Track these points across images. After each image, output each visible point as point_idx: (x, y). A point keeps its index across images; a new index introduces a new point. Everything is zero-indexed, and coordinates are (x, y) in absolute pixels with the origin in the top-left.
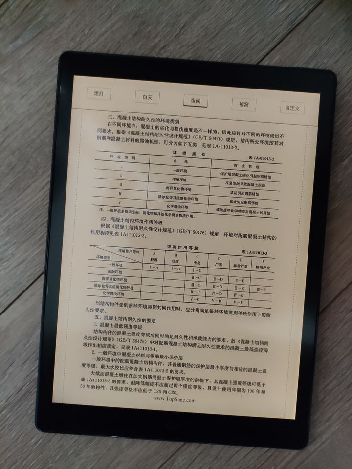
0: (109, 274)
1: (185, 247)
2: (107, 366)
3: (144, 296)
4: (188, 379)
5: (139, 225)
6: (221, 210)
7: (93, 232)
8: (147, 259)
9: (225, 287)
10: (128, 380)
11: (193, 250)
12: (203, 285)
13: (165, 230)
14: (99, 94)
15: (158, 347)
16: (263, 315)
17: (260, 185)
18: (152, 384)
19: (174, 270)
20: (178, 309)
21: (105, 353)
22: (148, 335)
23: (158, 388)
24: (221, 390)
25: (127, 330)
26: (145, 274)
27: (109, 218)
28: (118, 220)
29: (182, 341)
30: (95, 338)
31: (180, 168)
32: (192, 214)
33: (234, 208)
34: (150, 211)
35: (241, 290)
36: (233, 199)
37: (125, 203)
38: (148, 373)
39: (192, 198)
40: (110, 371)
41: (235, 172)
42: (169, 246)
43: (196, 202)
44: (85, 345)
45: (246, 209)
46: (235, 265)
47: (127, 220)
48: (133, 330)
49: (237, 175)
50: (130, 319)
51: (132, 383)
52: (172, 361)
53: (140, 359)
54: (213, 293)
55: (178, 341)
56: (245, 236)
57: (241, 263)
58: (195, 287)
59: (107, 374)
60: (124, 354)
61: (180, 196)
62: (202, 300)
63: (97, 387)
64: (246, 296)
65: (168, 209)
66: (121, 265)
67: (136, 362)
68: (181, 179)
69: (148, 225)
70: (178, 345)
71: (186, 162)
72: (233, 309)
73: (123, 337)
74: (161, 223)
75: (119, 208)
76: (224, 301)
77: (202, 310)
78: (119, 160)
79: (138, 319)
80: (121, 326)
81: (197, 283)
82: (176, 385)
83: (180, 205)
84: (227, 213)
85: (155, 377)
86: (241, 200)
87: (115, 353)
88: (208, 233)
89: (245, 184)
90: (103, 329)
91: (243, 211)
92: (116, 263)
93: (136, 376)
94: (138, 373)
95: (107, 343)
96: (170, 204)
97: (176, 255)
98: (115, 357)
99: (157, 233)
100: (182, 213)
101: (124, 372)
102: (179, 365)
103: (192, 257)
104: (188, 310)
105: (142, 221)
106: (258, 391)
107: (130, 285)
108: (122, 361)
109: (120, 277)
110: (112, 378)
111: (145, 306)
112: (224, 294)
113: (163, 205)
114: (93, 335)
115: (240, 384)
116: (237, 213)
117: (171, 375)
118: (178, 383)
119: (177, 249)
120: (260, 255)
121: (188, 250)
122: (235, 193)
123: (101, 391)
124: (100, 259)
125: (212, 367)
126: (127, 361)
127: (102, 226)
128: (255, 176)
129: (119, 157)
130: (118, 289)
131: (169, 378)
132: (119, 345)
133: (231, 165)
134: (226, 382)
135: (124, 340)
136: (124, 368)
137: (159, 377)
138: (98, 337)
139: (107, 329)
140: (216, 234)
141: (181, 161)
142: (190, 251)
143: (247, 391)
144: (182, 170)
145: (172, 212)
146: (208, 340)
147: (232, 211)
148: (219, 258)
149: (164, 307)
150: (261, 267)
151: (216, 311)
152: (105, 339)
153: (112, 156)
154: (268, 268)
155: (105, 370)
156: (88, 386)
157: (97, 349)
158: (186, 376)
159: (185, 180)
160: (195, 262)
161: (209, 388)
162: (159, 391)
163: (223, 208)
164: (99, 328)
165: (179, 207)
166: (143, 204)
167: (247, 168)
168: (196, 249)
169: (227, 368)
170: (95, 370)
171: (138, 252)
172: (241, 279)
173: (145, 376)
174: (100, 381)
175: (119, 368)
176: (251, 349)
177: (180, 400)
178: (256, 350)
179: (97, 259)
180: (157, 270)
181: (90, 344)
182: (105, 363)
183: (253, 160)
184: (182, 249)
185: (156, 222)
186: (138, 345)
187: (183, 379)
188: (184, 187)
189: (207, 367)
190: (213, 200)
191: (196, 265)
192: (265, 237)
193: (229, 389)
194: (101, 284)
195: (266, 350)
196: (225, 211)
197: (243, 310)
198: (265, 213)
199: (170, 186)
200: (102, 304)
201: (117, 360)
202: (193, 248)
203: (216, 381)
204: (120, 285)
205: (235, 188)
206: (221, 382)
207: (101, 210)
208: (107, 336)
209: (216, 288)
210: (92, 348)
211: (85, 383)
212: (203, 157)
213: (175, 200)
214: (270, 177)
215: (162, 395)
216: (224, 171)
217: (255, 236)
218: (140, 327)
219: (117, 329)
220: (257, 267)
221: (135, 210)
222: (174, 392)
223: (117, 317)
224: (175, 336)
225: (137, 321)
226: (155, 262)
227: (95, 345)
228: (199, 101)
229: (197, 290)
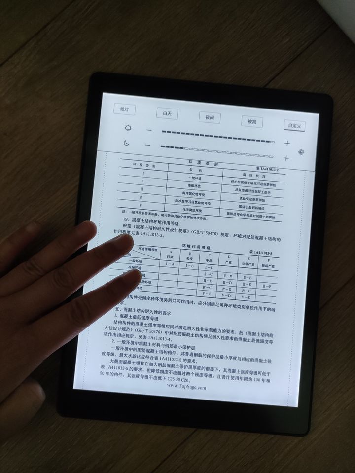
1: (199, 247)
2: (126, 355)
3: (160, 290)
4: (199, 368)
5: (157, 225)
6: (232, 214)
7: (116, 231)
8: (164, 257)
9: (234, 283)
10: (145, 368)
11: (206, 249)
12: (214, 281)
13: (180, 231)
14: (125, 110)
15: (172, 337)
16: (269, 309)
17: (266, 192)
18: (166, 372)
19: (188, 267)
20: (192, 302)
21: (123, 342)
22: (163, 326)
23: (172, 376)
24: (230, 378)
25: (144, 321)
26: (162, 270)
27: (130, 218)
28: (138, 220)
29: (195, 332)
30: (115, 329)
31: (195, 176)
32: (205, 216)
33: (243, 213)
34: (167, 213)
35: (248, 286)
36: (242, 204)
37: (145, 206)
38: (162, 362)
39: (206, 203)
40: (128, 359)
41: (244, 180)
42: (184, 245)
43: (209, 206)
44: (106, 334)
45: (253, 213)
46: (243, 264)
47: (147, 221)
48: (150, 321)
49: (245, 182)
50: (147, 311)
51: (148, 370)
52: (185, 351)
53: (155, 348)
54: (224, 289)
55: (191, 332)
56: (253, 237)
57: (248, 262)
58: (207, 282)
59: (125, 362)
60: (141, 343)
61: (195, 200)
62: (213, 295)
63: (116, 374)
64: (253, 291)
65: (184, 212)
66: (141, 262)
67: (152, 351)
68: (196, 186)
69: (166, 226)
70: (191, 336)
71: (200, 170)
72: (241, 303)
73: (140, 327)
74: (177, 224)
75: (140, 210)
76: (233, 296)
78: (141, 167)
79: (155, 311)
80: (139, 317)
81: (209, 279)
82: (188, 374)
83: (195, 208)
84: (237, 216)
85: (169, 366)
86: (249, 205)
87: (133, 343)
88: (220, 234)
89: (253, 191)
90: (123, 319)
91: (251, 215)
92: (136, 259)
93: (151, 364)
94: (154, 361)
95: (126, 333)
96: (186, 207)
97: (190, 253)
98: (133, 347)
99: (174, 233)
100: (196, 216)
101: (141, 360)
102: (192, 354)
103: (205, 256)
104: (200, 304)
105: (160, 222)
106: (263, 380)
107: (148, 280)
108: (139, 350)
110: (129, 366)
111: (162, 300)
112: (233, 290)
113: (179, 208)
114: (114, 325)
115: (247, 373)
116: (246, 217)
117: (184, 364)
118: (191, 371)
119: (191, 248)
120: (265, 255)
121: (201, 249)
122: (244, 199)
123: (119, 378)
125: (222, 357)
126: (144, 350)
127: (125, 225)
128: (261, 184)
129: (141, 165)
131: (182, 367)
132: (137, 335)
133: (240, 174)
134: (234, 371)
135: (141, 331)
136: (140, 357)
137: (173, 366)
138: (117, 327)
139: (126, 320)
140: (227, 235)
141: (196, 170)
142: (203, 250)
143: (253, 380)
144: (197, 178)
145: (187, 215)
146: (218, 331)
147: (241, 214)
148: (229, 257)
149: (178, 301)
150: (267, 266)
151: (226, 305)
152: (124, 329)
153: (135, 164)
154: (273, 267)
155: (123, 358)
156: (107, 373)
157: (117, 339)
158: (197, 365)
159: (199, 186)
160: (207, 260)
161: (219, 377)
162: (172, 379)
163: (233, 212)
164: (119, 319)
165: (194, 210)
166: (161, 207)
167: (254, 177)
168: (208, 248)
169: (235, 358)
170: (114, 358)
171: (156, 250)
172: (249, 276)
173: (160, 365)
174: (118, 368)
175: (136, 357)
176: (258, 341)
177: (192, 388)
178: (262, 341)
180: (173, 266)
181: (110, 334)
182: (124, 352)
183: (260, 170)
184: (196, 248)
185: (173, 223)
186: (154, 335)
187: (195, 367)
188: (198, 192)
189: (217, 357)
190: (224, 205)
191: (209, 263)
192: (270, 239)
193: (237, 378)
195: (271, 342)
196: (235, 214)
197: (250, 304)
198: (270, 217)
199: (186, 191)
201: (135, 349)
202: (206, 247)
203: (225, 371)
205: (244, 195)
206: (230, 370)
207: (124, 211)
208: (126, 326)
209: (226, 284)
210: (112, 337)
211: (105, 370)
212: (216, 167)
213: (190, 204)
214: (275, 186)
215: (175, 382)
216: (235, 179)
217: (261, 238)
218: (157, 319)
219: (136, 321)
220: (263, 266)
221: (154, 212)
222: (186, 380)
223: (136, 309)
224: (188, 327)
225: (153, 313)
226: (171, 260)
227: (114, 334)
228: (212, 118)
229: (208, 286)
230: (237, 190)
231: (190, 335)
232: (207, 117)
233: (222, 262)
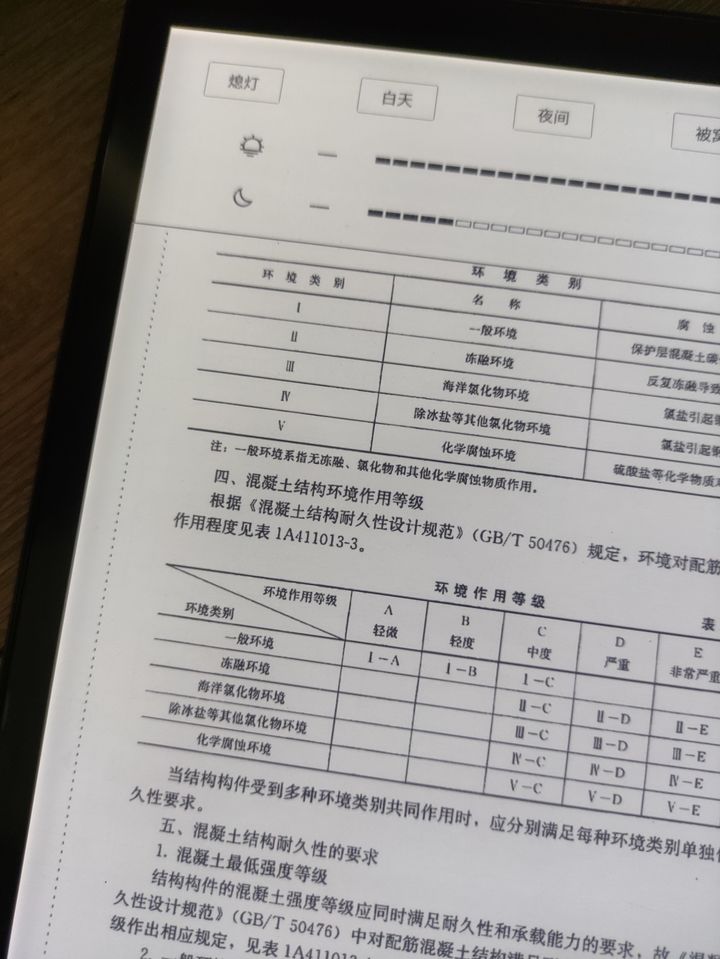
0: (224, 671)
1: (500, 595)
3: (342, 760)
5: (340, 504)
6: (632, 471)
7: (181, 518)
8: (362, 629)
9: (638, 746)
11: (527, 607)
12: (557, 737)
13: (430, 529)
14: (244, 84)
19: (454, 675)
20: (464, 818)
22: (347, 907)
25: (272, 884)
26: (352, 681)
27: (239, 476)
28: (270, 482)
29: (471, 941)
30: (156, 904)
31: (494, 323)
32: (528, 478)
33: (678, 469)
34: (382, 460)
35: (694, 763)
36: (675, 437)
37: (298, 429)
39: (532, 426)
41: (683, 346)
42: (441, 587)
43: (544, 438)
44: (118, 924)
46: (676, 672)
47: (302, 487)
48: (295, 884)
49: (688, 355)
50: (284, 844)
54: (594, 769)
55: (457, 939)
56: (714, 567)
57: (696, 665)
58: (528, 739)
61: (489, 414)
62: (551, 791)
64: (711, 785)
65: (446, 456)
66: (269, 643)
68: (496, 360)
69: (372, 509)
70: (455, 953)
72: (665, 832)
73: (253, 906)
74: (417, 502)
75: (277, 445)
76: (631, 801)
77: (551, 830)
78: (291, 286)
79: (315, 846)
80: (251, 866)
81: (537, 727)
83: (491, 445)
84: (652, 482)
86: (701, 440)
88: (584, 550)
89: (716, 388)
90: (187, 870)
91: (708, 482)
92: (250, 632)
95: (196, 924)
96: (454, 440)
97: (466, 621)
99: (403, 537)
100: (495, 475)
103: (522, 632)
104: (497, 824)
105: (351, 493)
107: (296, 718)
109: (261, 687)
111: (344, 800)
112: (634, 775)
113: (427, 443)
114: (150, 890)
116: (688, 486)
119: (470, 598)
121: (510, 604)
122: (682, 416)
124: (196, 615)
127: (216, 500)
129: (292, 277)
130: (250, 728)
132: (238, 935)
133: (668, 323)
135: (257, 920)
138: (165, 899)
139: (201, 872)
140: (613, 554)
141: (497, 302)
142: (516, 607)
144: (499, 331)
145: (458, 470)
146: (566, 942)
147: (670, 476)
148: (619, 642)
149: (411, 809)
151: (602, 837)
152: (189, 909)
153: (268, 274)
157: (160, 946)
159: (509, 363)
160: (532, 651)
163: (639, 464)
164: (171, 865)
165: (485, 453)
166: (359, 436)
168: (538, 601)
171: (332, 600)
172: (697, 723)
179: (188, 614)
180: (394, 668)
181: (135, 923)
184: (489, 601)
185: (400, 498)
186: (307, 942)
188: (504, 384)
190: (602, 436)
191: (537, 660)
194: (195, 704)
196: (645, 474)
197: (699, 837)
199: (455, 378)
200: (192, 777)
202: (528, 599)
204: (258, 713)
205: (682, 401)
207: (216, 446)
208: (200, 898)
209: (606, 751)
210: (141, 940)
212: (574, 291)
213: (469, 428)
216: (645, 341)
218: (321, 877)
219: (237, 878)
221: (333, 453)
223: (241, 832)
224: (446, 920)
225: (310, 851)
226: (390, 641)
227: (152, 927)
228: (564, 117)
229: (534, 754)
230: (653, 381)
231: (450, 949)
232: (545, 115)
233: (593, 662)
